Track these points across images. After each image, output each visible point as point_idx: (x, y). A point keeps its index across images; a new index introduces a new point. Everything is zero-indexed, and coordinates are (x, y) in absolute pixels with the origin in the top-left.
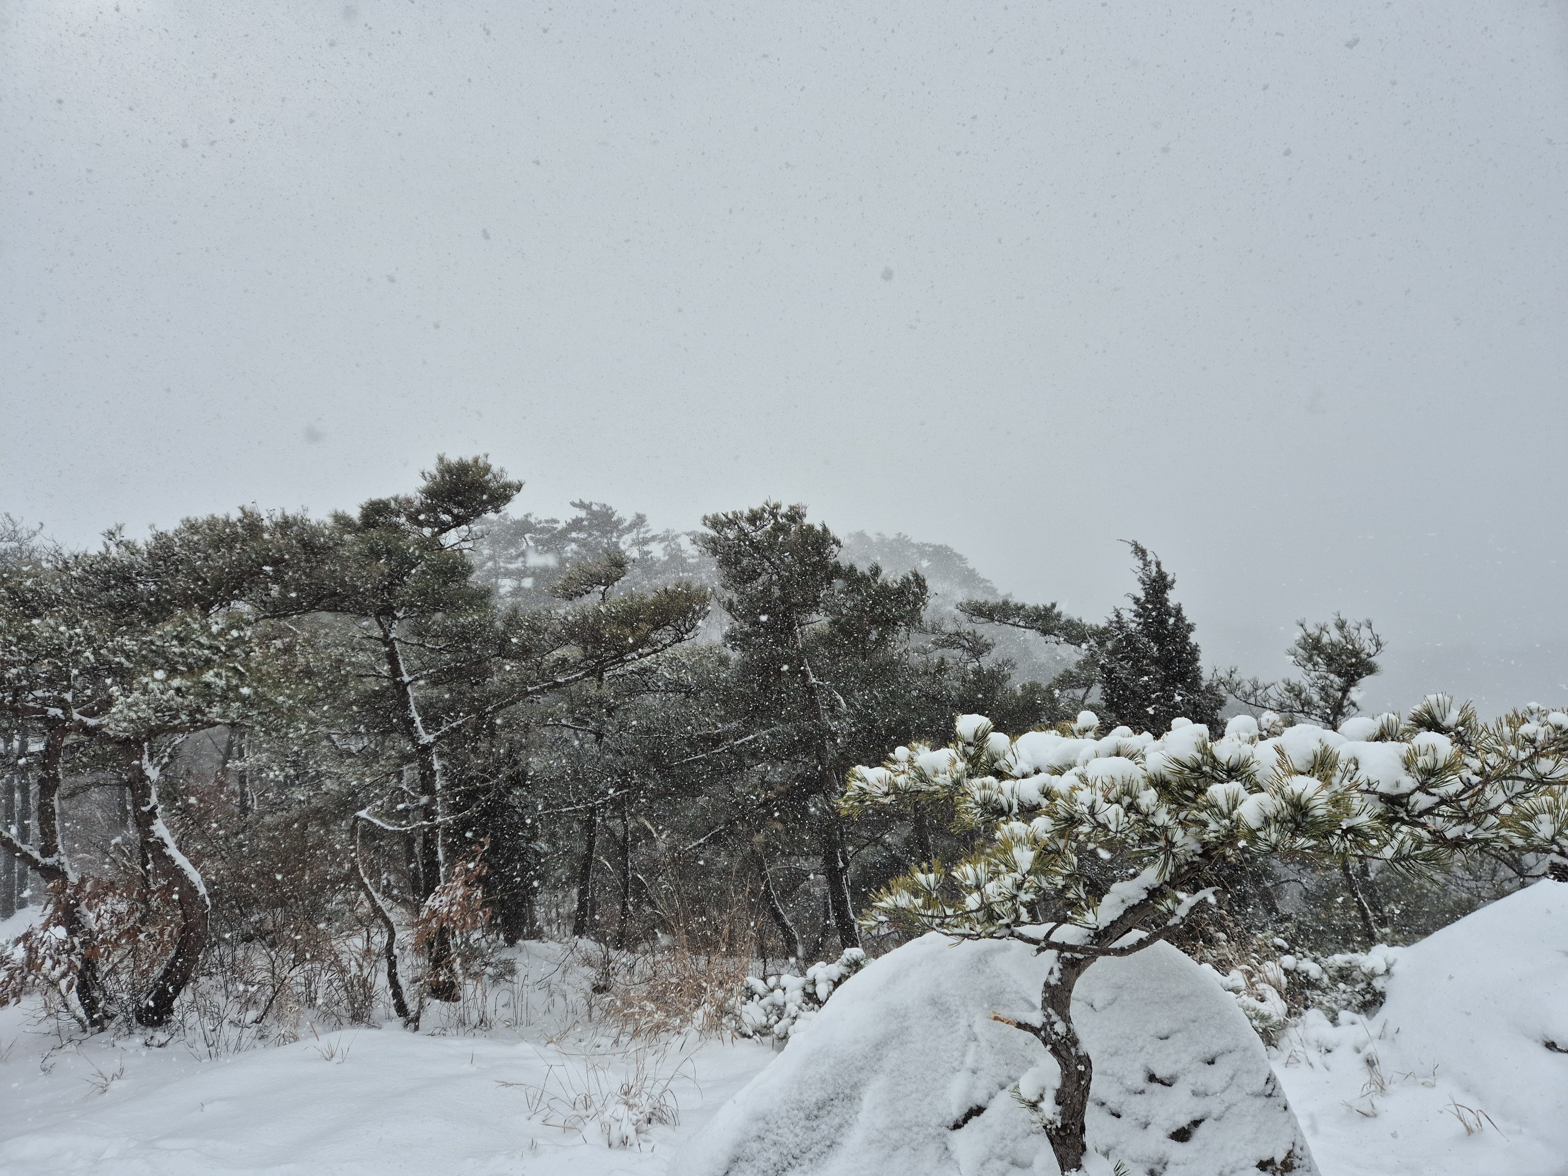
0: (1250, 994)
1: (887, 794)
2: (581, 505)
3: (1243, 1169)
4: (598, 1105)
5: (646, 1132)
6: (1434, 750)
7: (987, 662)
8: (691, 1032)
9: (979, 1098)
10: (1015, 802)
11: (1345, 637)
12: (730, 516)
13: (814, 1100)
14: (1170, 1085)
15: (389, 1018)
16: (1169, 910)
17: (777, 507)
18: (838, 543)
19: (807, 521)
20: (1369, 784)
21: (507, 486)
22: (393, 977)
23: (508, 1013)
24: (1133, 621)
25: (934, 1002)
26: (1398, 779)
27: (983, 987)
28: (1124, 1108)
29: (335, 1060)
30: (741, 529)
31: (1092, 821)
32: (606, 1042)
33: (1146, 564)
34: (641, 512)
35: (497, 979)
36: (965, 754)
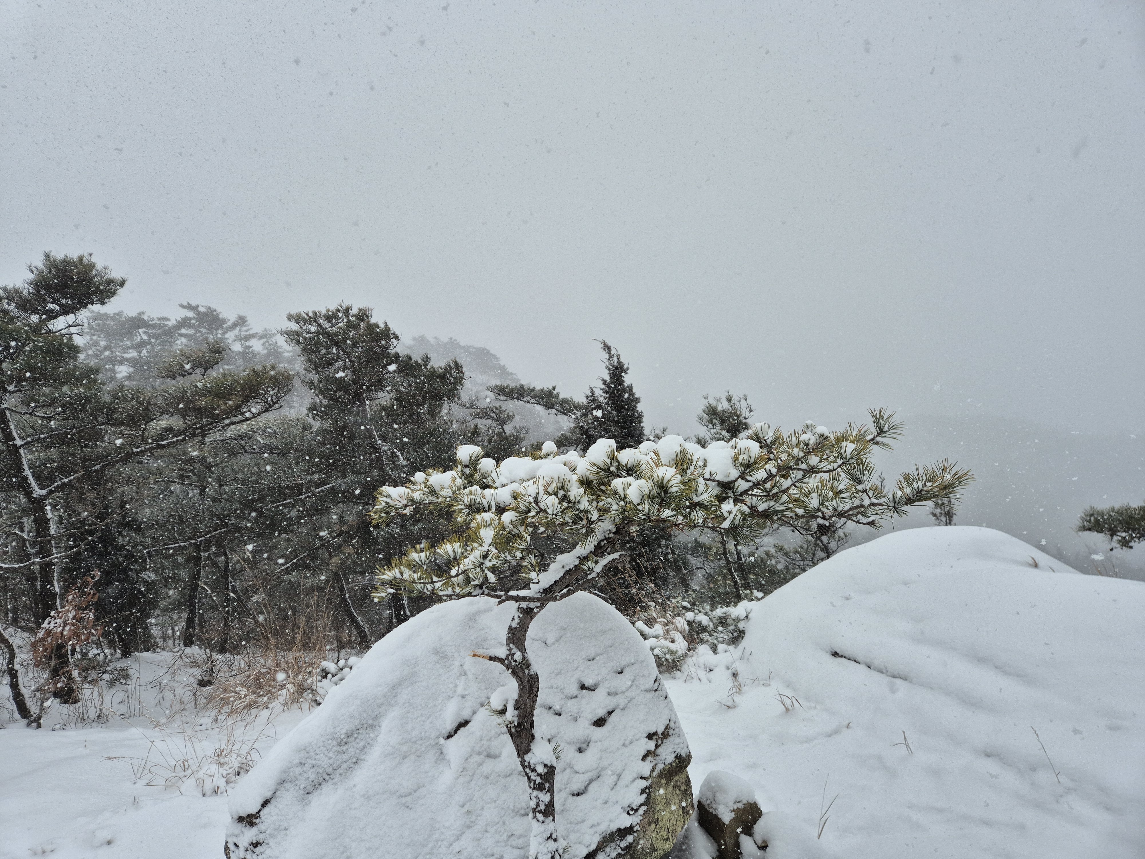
0: (666, 639)
1: (406, 506)
2: (189, 307)
3: (638, 740)
4: (194, 768)
5: (235, 782)
6: (749, 450)
7: (508, 429)
8: (276, 705)
9: (465, 714)
10: (493, 504)
11: (732, 406)
12: (311, 315)
13: (344, 731)
14: (594, 690)
15: (12, 721)
16: (589, 568)
17: (348, 309)
18: (397, 337)
19: (373, 321)
20: (711, 475)
21: (112, 282)
23: (124, 708)
24: (601, 396)
25: (436, 652)
26: (729, 472)
27: (472, 638)
28: (564, 709)
30: (319, 325)
31: (537, 507)
32: (206, 721)
33: (611, 357)
34: (242, 314)
35: (112, 682)
36: (463, 473)
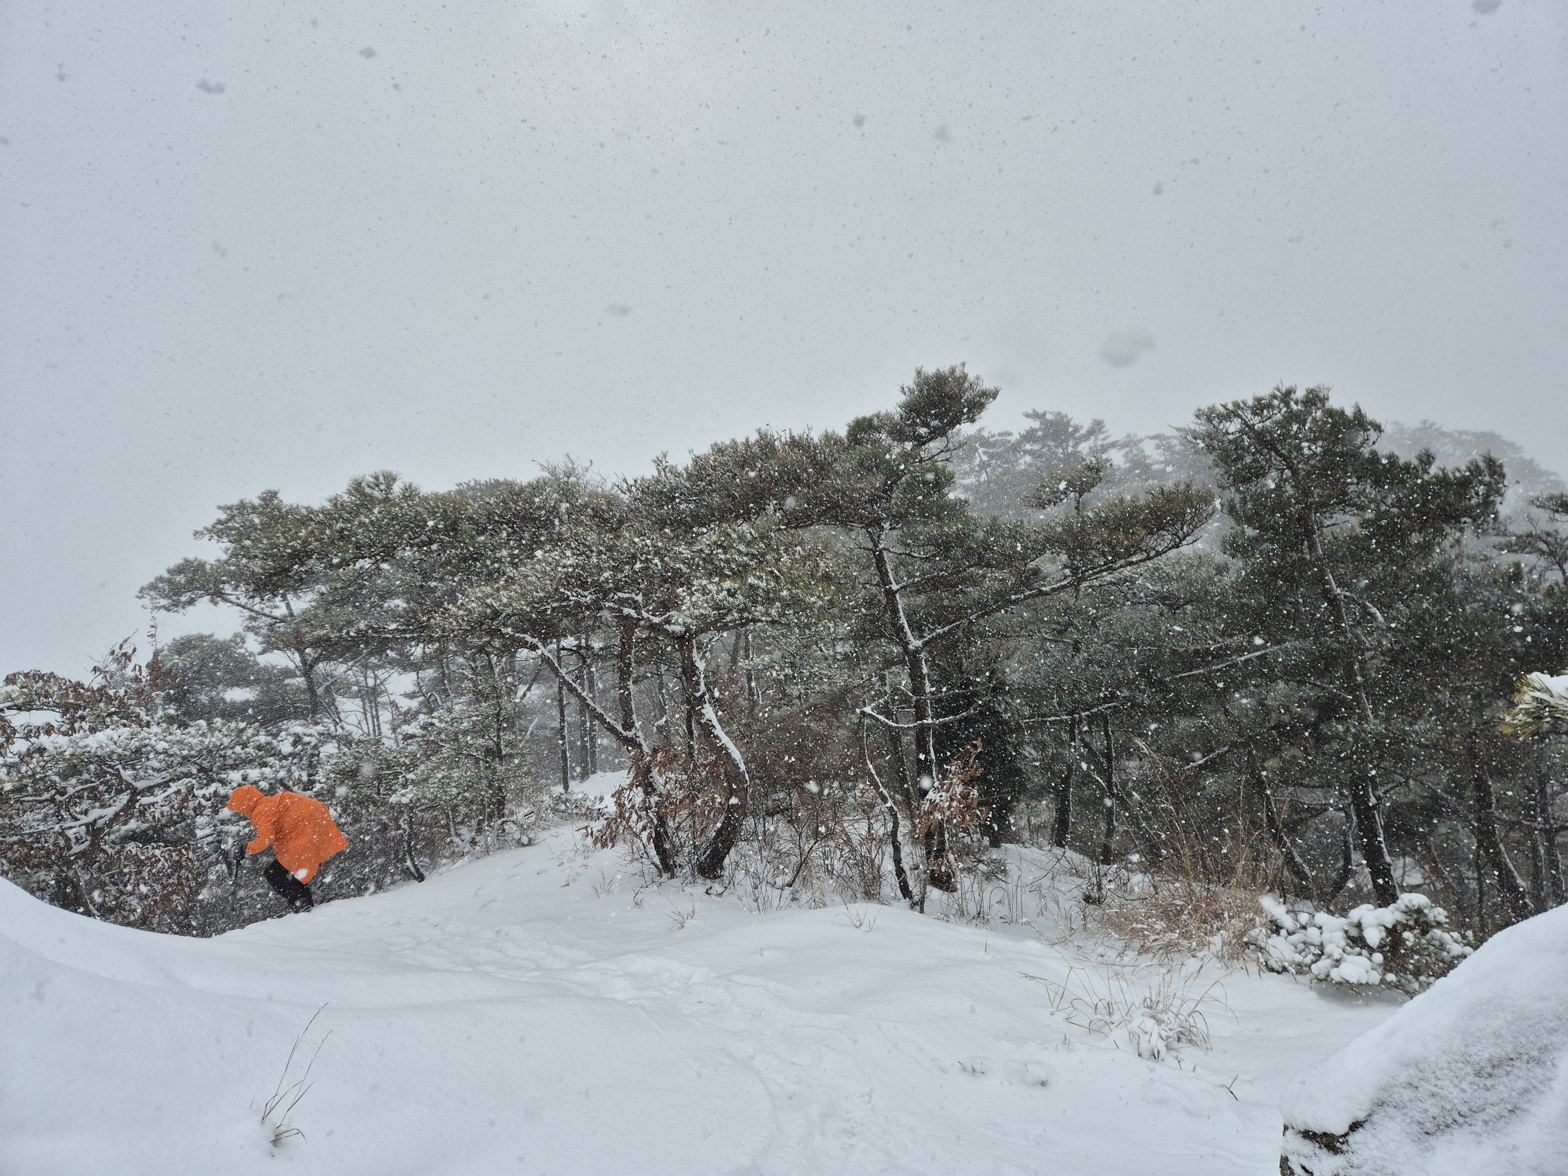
2: (1035, 415)
4: (1122, 1014)
5: (1177, 1050)
8: (1210, 957)
12: (1230, 407)
15: (895, 898)
17: (1289, 392)
18: (1378, 428)
19: (1333, 405)
21: (984, 394)
22: (897, 861)
23: (1004, 910)
29: (864, 928)
30: (1244, 421)
34: (1099, 417)
35: (988, 876)
